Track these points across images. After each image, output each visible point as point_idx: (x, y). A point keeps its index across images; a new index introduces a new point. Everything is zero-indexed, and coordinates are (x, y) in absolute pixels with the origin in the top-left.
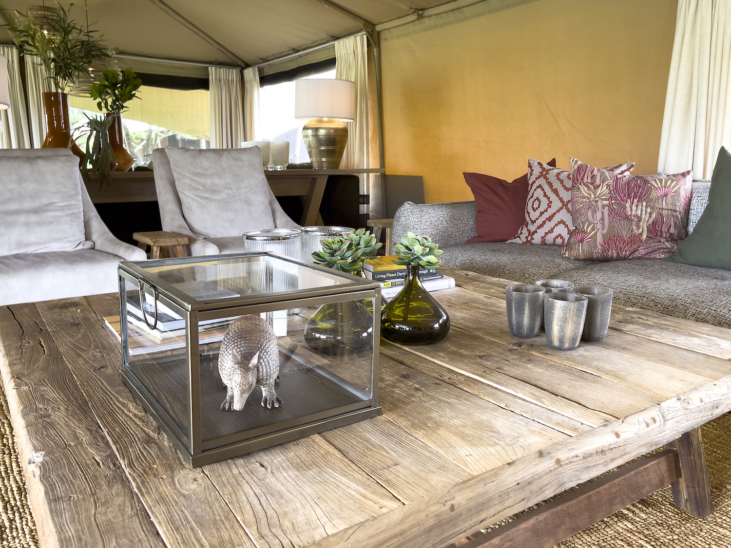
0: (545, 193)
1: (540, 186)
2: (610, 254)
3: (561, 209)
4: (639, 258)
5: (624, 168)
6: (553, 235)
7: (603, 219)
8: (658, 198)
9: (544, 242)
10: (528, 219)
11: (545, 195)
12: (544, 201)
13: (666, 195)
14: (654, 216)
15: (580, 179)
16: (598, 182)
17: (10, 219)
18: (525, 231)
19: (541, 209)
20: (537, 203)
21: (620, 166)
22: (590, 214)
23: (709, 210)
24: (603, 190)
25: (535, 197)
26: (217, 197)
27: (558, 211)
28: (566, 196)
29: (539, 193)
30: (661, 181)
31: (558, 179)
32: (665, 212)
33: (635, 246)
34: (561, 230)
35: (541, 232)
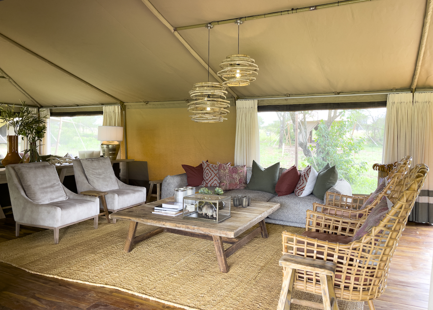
0: (209, 171)
1: (207, 169)
2: (231, 188)
3: (215, 176)
4: (238, 189)
5: (229, 164)
6: (214, 184)
7: (228, 179)
8: (240, 173)
9: (211, 186)
10: (205, 179)
11: (210, 172)
12: (209, 173)
13: (242, 172)
14: (240, 177)
15: (220, 168)
16: (225, 169)
17: (46, 190)
18: (204, 183)
19: (209, 176)
20: (207, 174)
21: (228, 163)
22: (224, 177)
23: (252, 175)
24: (227, 171)
25: (206, 173)
26: (101, 177)
27: (214, 177)
28: (216, 172)
29: (207, 171)
30: (240, 168)
31: (212, 167)
32: (242, 176)
33: (236, 186)
34: (215, 182)
35: (210, 183)
